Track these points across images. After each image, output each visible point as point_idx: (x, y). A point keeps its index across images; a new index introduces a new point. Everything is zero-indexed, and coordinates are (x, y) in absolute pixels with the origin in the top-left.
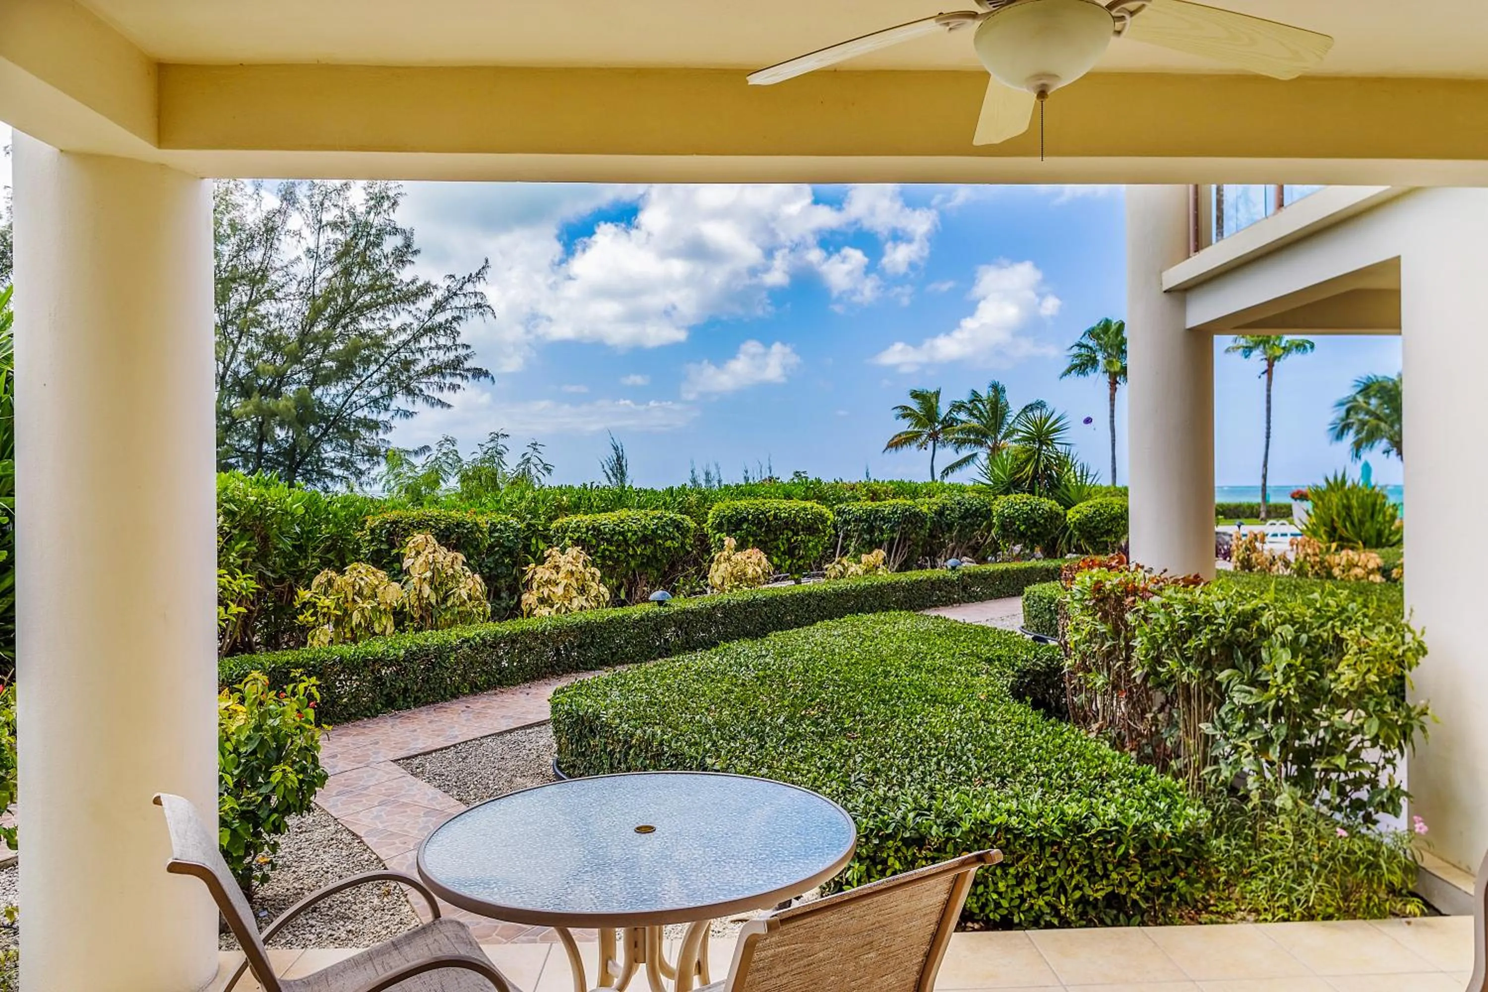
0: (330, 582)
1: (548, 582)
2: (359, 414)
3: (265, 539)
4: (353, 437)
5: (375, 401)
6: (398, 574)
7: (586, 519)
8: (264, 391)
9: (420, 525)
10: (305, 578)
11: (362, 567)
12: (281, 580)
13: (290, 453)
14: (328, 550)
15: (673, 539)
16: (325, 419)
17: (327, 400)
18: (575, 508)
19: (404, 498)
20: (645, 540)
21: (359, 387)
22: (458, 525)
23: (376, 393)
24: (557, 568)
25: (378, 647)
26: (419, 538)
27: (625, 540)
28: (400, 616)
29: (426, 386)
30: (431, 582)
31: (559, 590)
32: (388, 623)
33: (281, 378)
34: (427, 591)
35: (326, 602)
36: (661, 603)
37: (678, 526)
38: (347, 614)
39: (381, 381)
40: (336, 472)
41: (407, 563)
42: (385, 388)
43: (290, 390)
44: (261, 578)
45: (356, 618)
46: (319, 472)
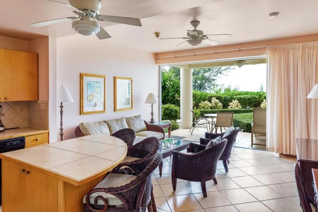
0: (203, 103)
1: (232, 105)
2: (212, 78)
3: (196, 98)
4: (210, 82)
5: (214, 75)
6: (211, 102)
7: (239, 96)
8: (196, 74)
9: (214, 97)
10: (200, 103)
11: (206, 101)
12: (197, 103)
13: (200, 85)
14: (203, 100)
15: (254, 100)
16: (206, 79)
17: (206, 76)
18: (239, 95)
19: (215, 93)
20: (249, 100)
21: (212, 73)
22: (219, 97)
23: (215, 74)
24: (234, 103)
25: (208, 110)
26: (213, 98)
27: (245, 99)
28: (211, 108)
29: (224, 72)
30: (215, 104)
31: (234, 106)
32: (210, 108)
33: (199, 72)
34: (214, 104)
35: (203, 105)
36: (248, 108)
37: (254, 97)
38: (205, 107)
39: (216, 72)
40: (208, 88)
41: (212, 101)
42: (216, 73)
43: (200, 74)
44: (195, 102)
45: (206, 107)
46: (205, 89)
